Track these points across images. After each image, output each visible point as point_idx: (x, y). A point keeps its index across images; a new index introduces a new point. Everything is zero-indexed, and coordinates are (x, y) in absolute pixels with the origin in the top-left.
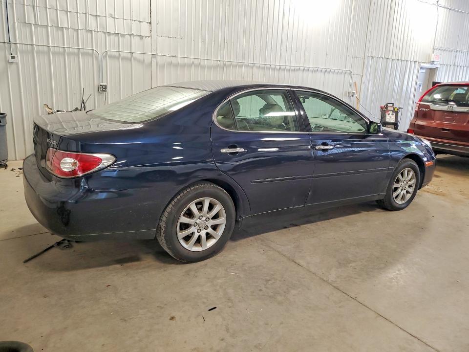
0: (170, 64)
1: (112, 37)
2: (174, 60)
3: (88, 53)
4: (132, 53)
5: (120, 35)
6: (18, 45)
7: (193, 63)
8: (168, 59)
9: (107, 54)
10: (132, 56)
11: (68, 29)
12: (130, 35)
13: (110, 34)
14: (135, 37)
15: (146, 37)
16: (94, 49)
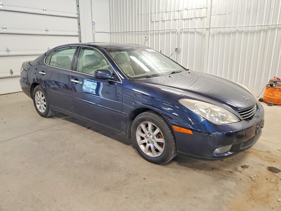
0: (219, 33)
1: (186, 21)
2: (222, 30)
3: (174, 31)
4: (195, 29)
5: (189, 19)
6: (149, 32)
7: (237, 30)
8: (218, 30)
9: (182, 31)
10: (195, 30)
11: (166, 21)
12: (195, 18)
13: (185, 20)
14: (198, 19)
15: (204, 17)
16: (177, 29)
